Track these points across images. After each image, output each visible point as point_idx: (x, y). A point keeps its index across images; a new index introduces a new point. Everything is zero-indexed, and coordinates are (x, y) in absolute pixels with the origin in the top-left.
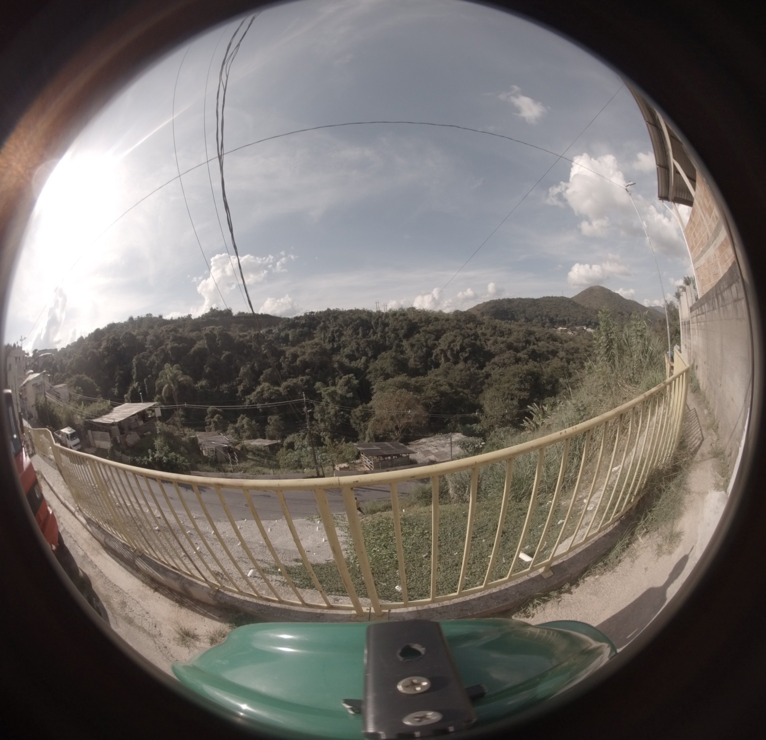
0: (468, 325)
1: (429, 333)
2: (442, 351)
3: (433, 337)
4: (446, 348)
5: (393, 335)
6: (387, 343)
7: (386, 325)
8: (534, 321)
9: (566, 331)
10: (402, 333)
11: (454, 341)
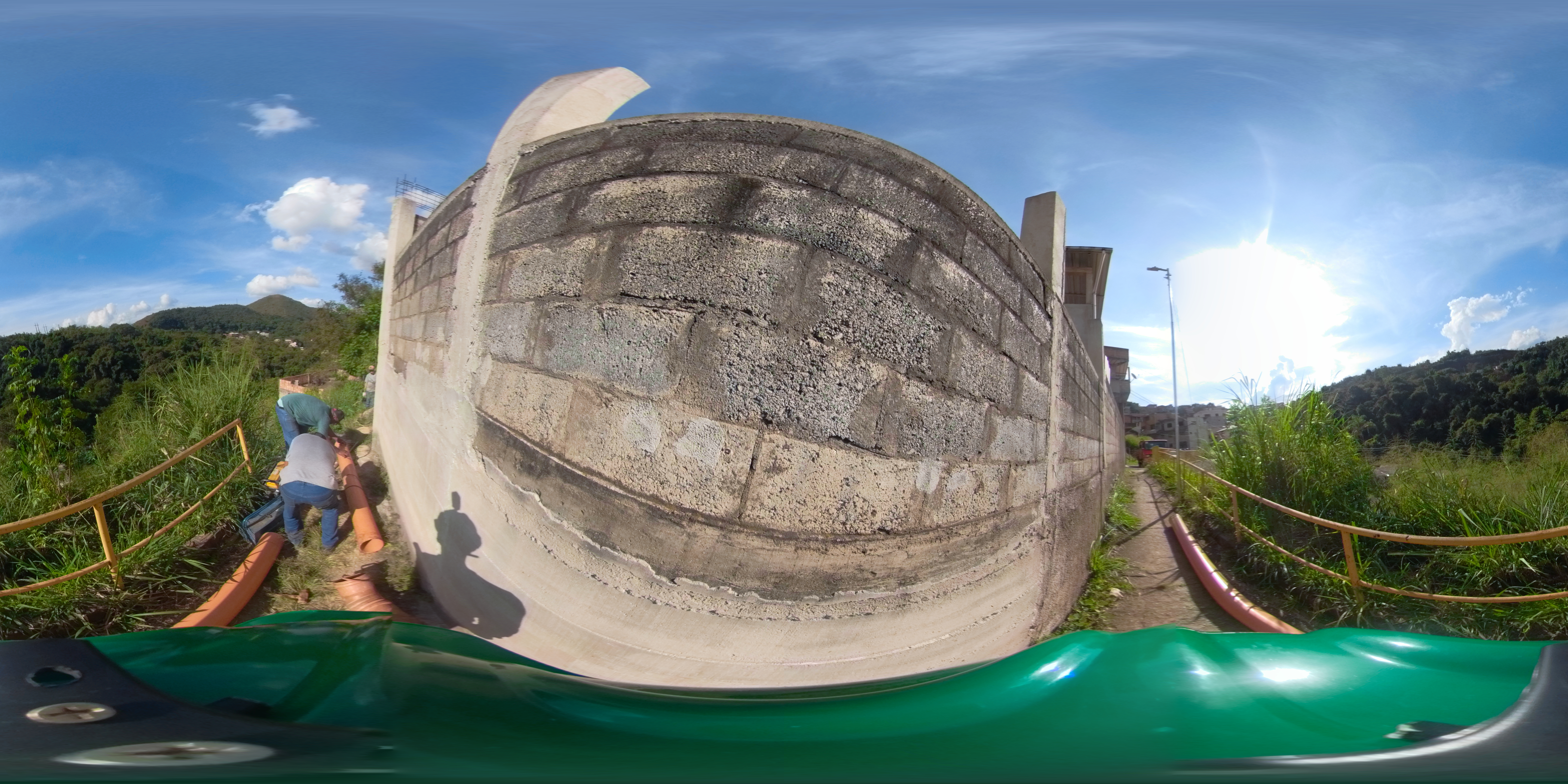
0: (124, 338)
1: (83, 349)
2: (94, 366)
3: (86, 353)
4: (97, 363)
5: (49, 356)
6: (44, 364)
7: (42, 346)
8: (204, 328)
9: (238, 336)
10: (56, 352)
11: (105, 355)
